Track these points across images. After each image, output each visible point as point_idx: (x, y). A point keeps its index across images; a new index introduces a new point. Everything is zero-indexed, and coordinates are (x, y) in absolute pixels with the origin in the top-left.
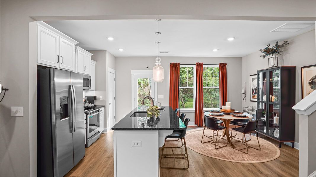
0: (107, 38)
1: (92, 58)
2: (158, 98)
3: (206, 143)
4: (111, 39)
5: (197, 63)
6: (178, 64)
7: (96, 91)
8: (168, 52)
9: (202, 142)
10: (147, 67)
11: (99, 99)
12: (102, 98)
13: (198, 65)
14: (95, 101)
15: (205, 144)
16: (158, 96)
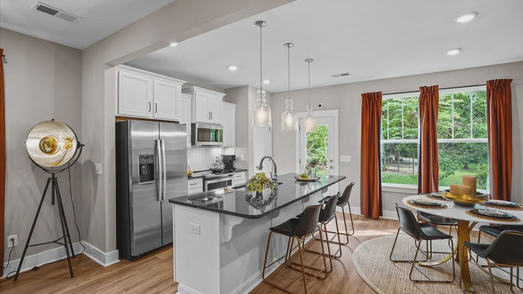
0: (228, 67)
1: (226, 99)
2: (341, 161)
3: (400, 264)
4: (233, 68)
5: (422, 88)
6: (379, 95)
7: (236, 147)
8: (348, 74)
9: (393, 259)
10: (320, 106)
11: (239, 159)
12: (243, 157)
13: (424, 92)
14: (234, 162)
15: (397, 264)
16: (341, 156)
